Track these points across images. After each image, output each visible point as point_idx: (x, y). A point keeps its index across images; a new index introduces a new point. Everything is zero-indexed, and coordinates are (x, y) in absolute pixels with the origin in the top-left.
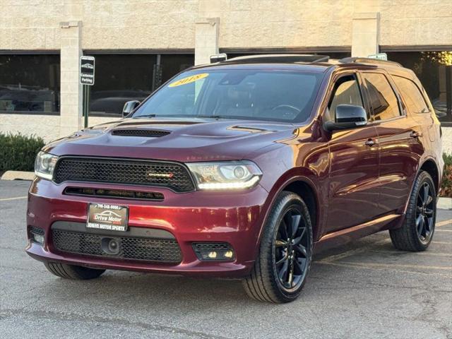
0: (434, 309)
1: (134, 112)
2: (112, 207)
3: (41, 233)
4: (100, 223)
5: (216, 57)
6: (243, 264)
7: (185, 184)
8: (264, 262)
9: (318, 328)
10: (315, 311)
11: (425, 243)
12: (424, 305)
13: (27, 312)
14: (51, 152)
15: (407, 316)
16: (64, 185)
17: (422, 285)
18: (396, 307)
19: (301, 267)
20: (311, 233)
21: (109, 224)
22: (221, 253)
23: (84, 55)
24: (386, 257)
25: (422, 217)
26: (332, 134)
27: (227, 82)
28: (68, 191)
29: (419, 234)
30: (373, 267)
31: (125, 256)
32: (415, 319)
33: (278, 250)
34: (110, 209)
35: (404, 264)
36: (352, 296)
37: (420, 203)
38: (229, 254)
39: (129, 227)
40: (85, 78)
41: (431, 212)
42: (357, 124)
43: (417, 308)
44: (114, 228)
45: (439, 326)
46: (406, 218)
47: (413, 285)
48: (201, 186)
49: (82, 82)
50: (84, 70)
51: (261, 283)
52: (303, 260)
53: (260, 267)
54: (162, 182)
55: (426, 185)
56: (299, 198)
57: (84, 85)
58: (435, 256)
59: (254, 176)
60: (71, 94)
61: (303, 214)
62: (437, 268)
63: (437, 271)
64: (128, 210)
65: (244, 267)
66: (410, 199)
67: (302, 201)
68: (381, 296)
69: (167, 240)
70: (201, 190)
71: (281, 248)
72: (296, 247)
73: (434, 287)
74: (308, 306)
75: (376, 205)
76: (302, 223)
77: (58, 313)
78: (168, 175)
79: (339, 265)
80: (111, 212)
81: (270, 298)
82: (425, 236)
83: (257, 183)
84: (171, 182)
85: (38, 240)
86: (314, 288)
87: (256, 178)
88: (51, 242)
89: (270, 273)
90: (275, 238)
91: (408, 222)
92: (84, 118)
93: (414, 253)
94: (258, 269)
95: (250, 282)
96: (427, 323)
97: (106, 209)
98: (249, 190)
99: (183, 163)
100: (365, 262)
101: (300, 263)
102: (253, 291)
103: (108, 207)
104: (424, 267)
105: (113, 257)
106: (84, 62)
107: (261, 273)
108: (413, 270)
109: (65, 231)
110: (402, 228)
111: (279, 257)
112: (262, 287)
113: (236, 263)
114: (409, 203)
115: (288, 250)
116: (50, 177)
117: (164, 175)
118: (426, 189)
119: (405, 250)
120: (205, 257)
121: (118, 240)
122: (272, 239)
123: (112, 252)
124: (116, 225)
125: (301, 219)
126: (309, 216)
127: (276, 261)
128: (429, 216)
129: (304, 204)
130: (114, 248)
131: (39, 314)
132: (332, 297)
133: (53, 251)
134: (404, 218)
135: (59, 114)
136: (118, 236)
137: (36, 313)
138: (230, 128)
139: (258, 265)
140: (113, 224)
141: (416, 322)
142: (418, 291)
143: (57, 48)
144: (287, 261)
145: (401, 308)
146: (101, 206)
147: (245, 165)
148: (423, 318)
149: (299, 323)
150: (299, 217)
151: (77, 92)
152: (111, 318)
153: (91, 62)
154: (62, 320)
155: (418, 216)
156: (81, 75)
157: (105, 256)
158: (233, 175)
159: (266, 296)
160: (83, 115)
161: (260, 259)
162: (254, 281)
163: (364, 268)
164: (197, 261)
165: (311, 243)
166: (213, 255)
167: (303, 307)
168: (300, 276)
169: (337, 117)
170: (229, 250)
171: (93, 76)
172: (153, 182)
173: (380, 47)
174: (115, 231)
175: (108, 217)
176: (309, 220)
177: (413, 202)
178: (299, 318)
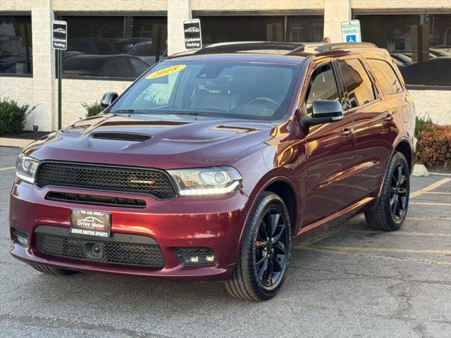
0: (409, 304)
1: (113, 105)
2: (95, 213)
3: (25, 236)
4: (83, 229)
5: (190, 22)
6: (224, 268)
7: (167, 190)
8: (245, 263)
9: (297, 331)
10: (295, 310)
11: (398, 222)
12: (399, 299)
13: (13, 318)
14: (32, 155)
15: (384, 314)
16: (46, 190)
17: (397, 274)
18: (372, 302)
19: (281, 263)
20: (290, 230)
21: (93, 230)
22: (202, 257)
23: (55, 19)
24: (361, 238)
25: (396, 197)
26: (309, 128)
27: (205, 75)
28: (50, 196)
29: (392, 215)
30: (349, 252)
31: (109, 261)
32: (392, 318)
33: (258, 250)
34: (93, 216)
35: (378, 248)
36: (330, 290)
37: (393, 184)
38: (210, 259)
39: (112, 233)
40: (58, 42)
41: (405, 190)
42: (334, 118)
43: (393, 303)
44: (98, 234)
45: (414, 326)
46: (380, 200)
47: (388, 275)
48: (182, 193)
49: (55, 47)
50: (56, 35)
51: (242, 284)
52: (282, 257)
53: (241, 269)
54: (144, 189)
55: (400, 165)
56: (278, 198)
57: (56, 51)
58: (408, 236)
59: (234, 181)
60: (43, 56)
61: (282, 212)
62: (411, 251)
63: (411, 255)
64: (111, 216)
65: (225, 271)
66: (385, 181)
67: (281, 200)
68: (358, 289)
69: (149, 246)
70: (183, 196)
71: (261, 248)
72: (275, 245)
73: (409, 276)
74: (287, 303)
75: (353, 186)
76: (281, 221)
77: (44, 319)
78: (150, 182)
79: (317, 250)
80: (94, 218)
81: (251, 297)
82: (398, 215)
83: (237, 188)
84: (153, 189)
85: (21, 241)
86: (293, 280)
87: (237, 183)
88: (34, 245)
89: (250, 274)
90: (255, 239)
91: (383, 203)
92: (57, 80)
93: (389, 233)
94: (239, 271)
95: (231, 283)
96: (403, 323)
97: (89, 215)
98: (229, 195)
99: (164, 170)
100: (341, 246)
101: (279, 259)
102: (234, 290)
103: (91, 213)
104: (398, 251)
105: (96, 261)
106: (56, 26)
107: (242, 275)
108: (387, 254)
109: (48, 235)
110: (377, 209)
111: (259, 257)
112: (242, 288)
113: (218, 267)
114: (384, 185)
115: (268, 249)
116: (32, 180)
117: (146, 182)
118: (400, 169)
119: (379, 230)
120: (187, 261)
121: (101, 245)
122: (252, 241)
123: (95, 256)
124: (99, 231)
125: (280, 217)
126: (287, 214)
127: (257, 262)
128: (403, 195)
129: (283, 202)
130: (98, 252)
131: (25, 320)
132: (310, 291)
133: (37, 254)
134: (378, 200)
135: (32, 77)
136: (101, 241)
137: (22, 319)
138: (214, 128)
139: (239, 266)
140: (96, 230)
141: (392, 321)
142: (394, 282)
143: (28, 10)
144: (267, 260)
145: (378, 303)
146: (84, 212)
147: (226, 170)
148: (398, 315)
149: (279, 326)
150: (278, 216)
151: (50, 55)
152: (96, 324)
153: (63, 27)
154: (49, 327)
155: (391, 197)
156: (53, 39)
157: (88, 260)
158: (213, 180)
159: (246, 295)
160: (57, 77)
161: (241, 261)
162: (236, 282)
163: (340, 253)
164: (180, 266)
165: (290, 239)
166: (195, 260)
167: (283, 305)
168: (279, 273)
169: (314, 113)
170: (210, 255)
171: (65, 41)
172: (135, 188)
173: (352, 9)
174: (99, 237)
175: (91, 223)
176: (288, 218)
177: (387, 183)
178: (280, 320)
